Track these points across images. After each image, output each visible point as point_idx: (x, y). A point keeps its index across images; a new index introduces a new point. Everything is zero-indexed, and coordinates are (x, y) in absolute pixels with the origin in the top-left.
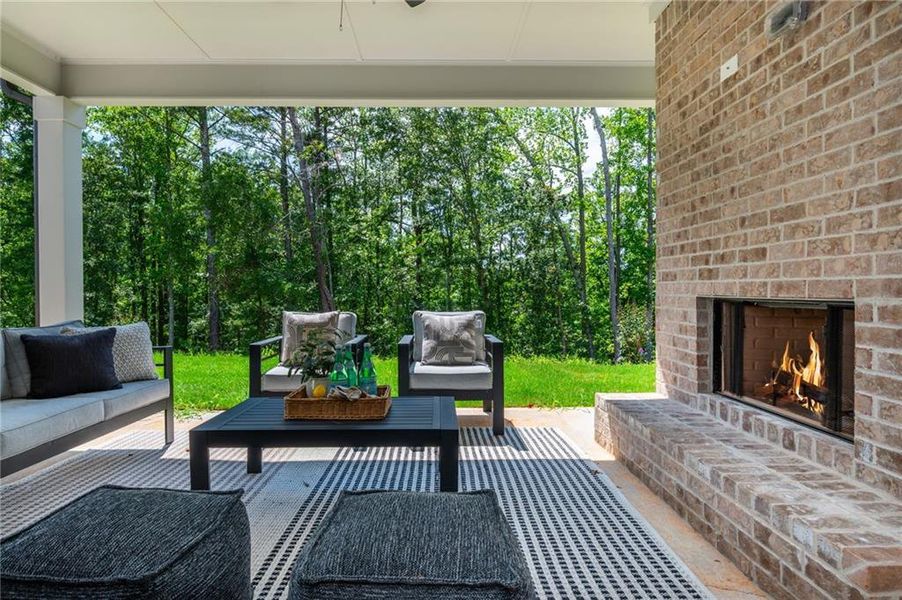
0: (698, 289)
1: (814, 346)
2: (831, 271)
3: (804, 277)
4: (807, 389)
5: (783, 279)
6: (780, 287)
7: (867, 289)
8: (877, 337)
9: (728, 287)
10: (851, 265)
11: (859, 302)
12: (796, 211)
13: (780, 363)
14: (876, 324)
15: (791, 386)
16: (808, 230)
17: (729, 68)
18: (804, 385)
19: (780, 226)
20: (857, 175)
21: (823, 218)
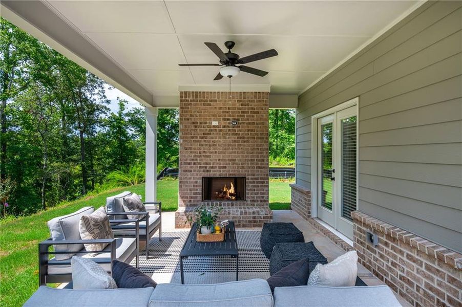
0: (202, 175)
1: (232, 185)
2: (242, 172)
3: (236, 173)
4: (231, 194)
5: (231, 173)
6: (230, 174)
7: (248, 175)
8: (250, 182)
9: (214, 174)
10: (245, 171)
11: (247, 177)
12: (234, 160)
13: (223, 189)
14: (250, 180)
15: (227, 194)
16: (237, 164)
17: (215, 123)
18: (230, 193)
19: (230, 162)
20: (246, 156)
21: (240, 162)
